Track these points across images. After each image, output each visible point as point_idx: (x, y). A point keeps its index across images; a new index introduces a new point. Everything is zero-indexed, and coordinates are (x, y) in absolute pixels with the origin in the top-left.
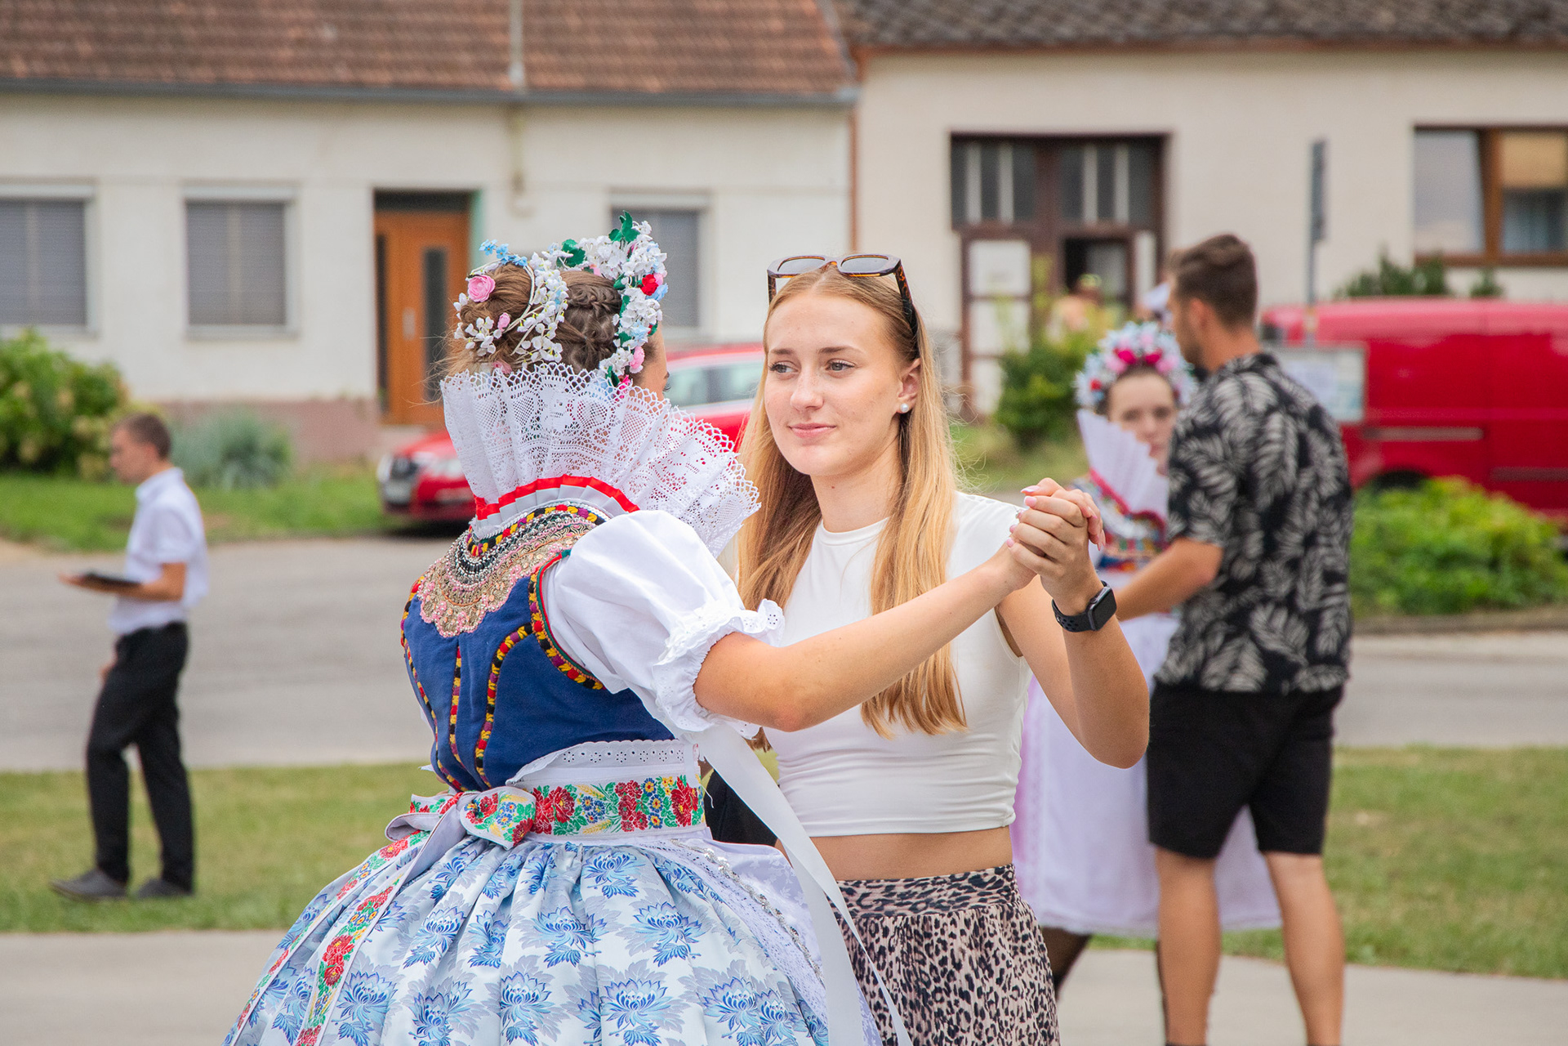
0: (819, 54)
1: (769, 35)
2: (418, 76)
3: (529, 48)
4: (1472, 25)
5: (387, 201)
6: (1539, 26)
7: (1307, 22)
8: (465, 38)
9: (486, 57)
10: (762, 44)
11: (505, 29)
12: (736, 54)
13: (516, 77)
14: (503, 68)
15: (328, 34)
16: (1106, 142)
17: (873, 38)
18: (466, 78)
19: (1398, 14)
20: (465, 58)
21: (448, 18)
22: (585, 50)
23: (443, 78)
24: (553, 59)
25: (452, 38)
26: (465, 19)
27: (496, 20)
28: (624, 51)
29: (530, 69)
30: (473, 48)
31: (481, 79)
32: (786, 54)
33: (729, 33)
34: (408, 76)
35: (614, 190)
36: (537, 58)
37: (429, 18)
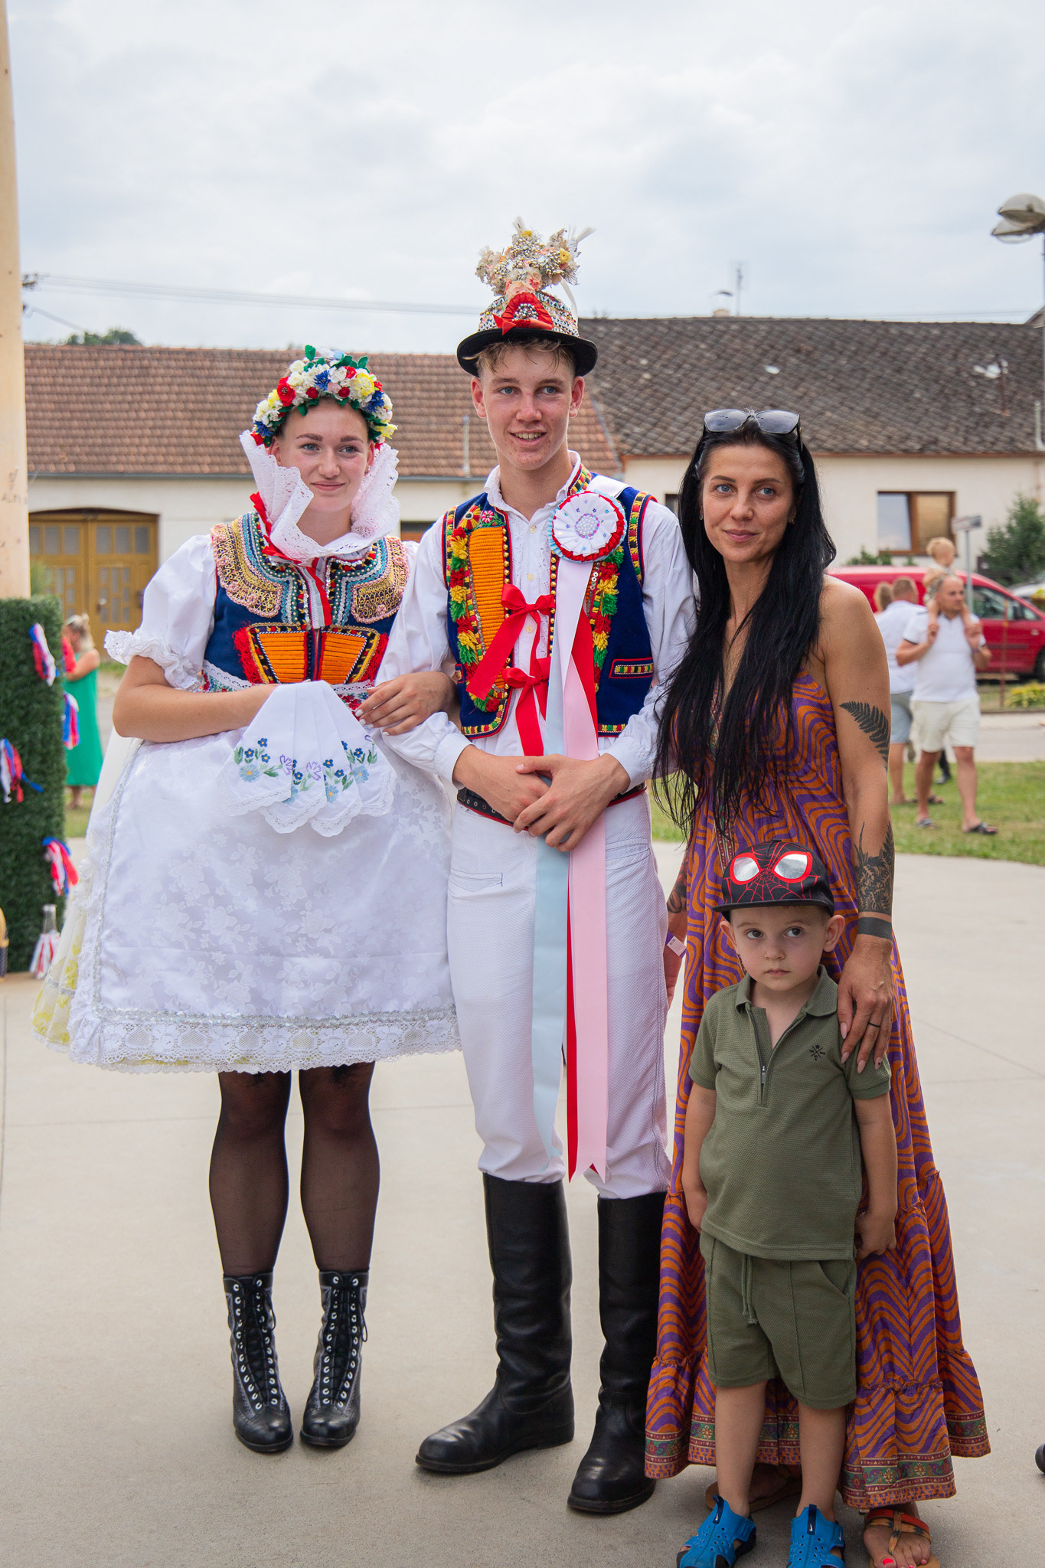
0: (607, 459)
2: (422, 470)
3: (472, 457)
4: (902, 446)
5: (406, 526)
6: (933, 447)
7: (828, 445)
8: (443, 453)
9: (452, 461)
11: (461, 449)
13: (466, 470)
14: (460, 466)
17: (629, 451)
18: (442, 471)
19: (869, 441)
20: (443, 462)
21: (435, 444)
23: (433, 471)
24: (482, 462)
25: (436, 453)
26: (443, 444)
27: (458, 444)
29: (472, 466)
30: (446, 457)
31: (450, 471)
34: (416, 470)
36: (475, 462)
37: (427, 444)
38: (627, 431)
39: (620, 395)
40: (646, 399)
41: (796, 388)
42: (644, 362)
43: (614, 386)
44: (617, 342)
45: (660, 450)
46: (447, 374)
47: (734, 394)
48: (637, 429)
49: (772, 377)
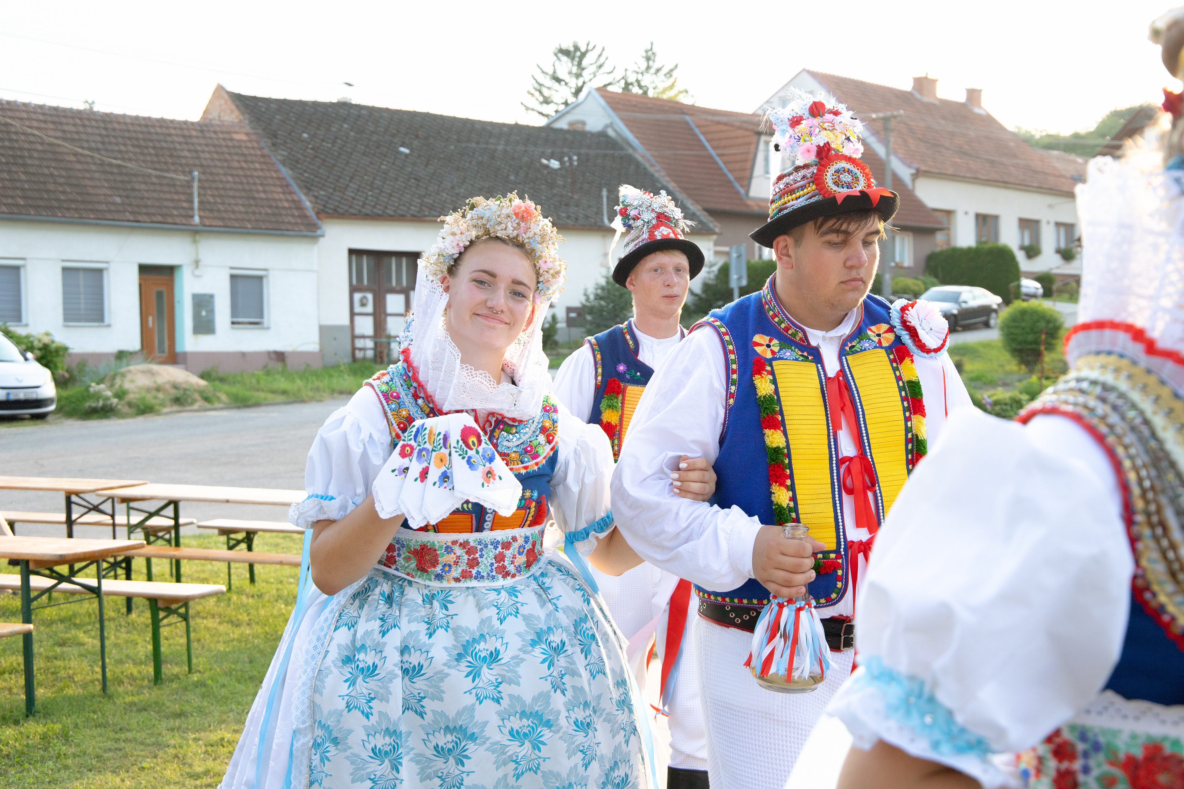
0: (305, 216)
1: (284, 208)
2: (158, 219)
3: (200, 209)
5: (144, 269)
8: (173, 204)
9: (183, 212)
10: (284, 212)
12: (274, 215)
13: (196, 220)
14: (192, 217)
15: (118, 200)
16: (399, 255)
17: (323, 211)
18: (178, 220)
20: (175, 212)
22: (219, 211)
23: (168, 219)
24: (207, 214)
27: (187, 197)
28: (233, 212)
29: (201, 217)
30: (176, 208)
31: (185, 220)
32: (293, 216)
33: (270, 207)
34: (154, 218)
35: (232, 268)
36: (202, 214)
37: (155, 195)
38: (316, 194)
39: (297, 162)
40: (319, 167)
41: (426, 166)
42: (305, 135)
43: (290, 154)
44: (278, 117)
45: (347, 211)
46: (149, 133)
47: (383, 167)
48: (322, 193)
49: (406, 155)
